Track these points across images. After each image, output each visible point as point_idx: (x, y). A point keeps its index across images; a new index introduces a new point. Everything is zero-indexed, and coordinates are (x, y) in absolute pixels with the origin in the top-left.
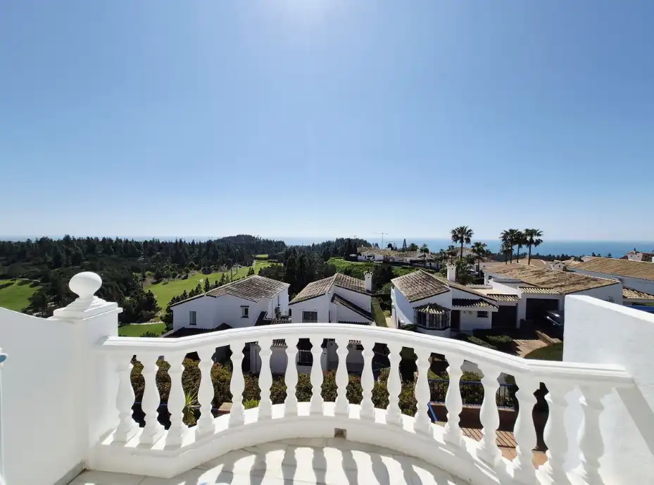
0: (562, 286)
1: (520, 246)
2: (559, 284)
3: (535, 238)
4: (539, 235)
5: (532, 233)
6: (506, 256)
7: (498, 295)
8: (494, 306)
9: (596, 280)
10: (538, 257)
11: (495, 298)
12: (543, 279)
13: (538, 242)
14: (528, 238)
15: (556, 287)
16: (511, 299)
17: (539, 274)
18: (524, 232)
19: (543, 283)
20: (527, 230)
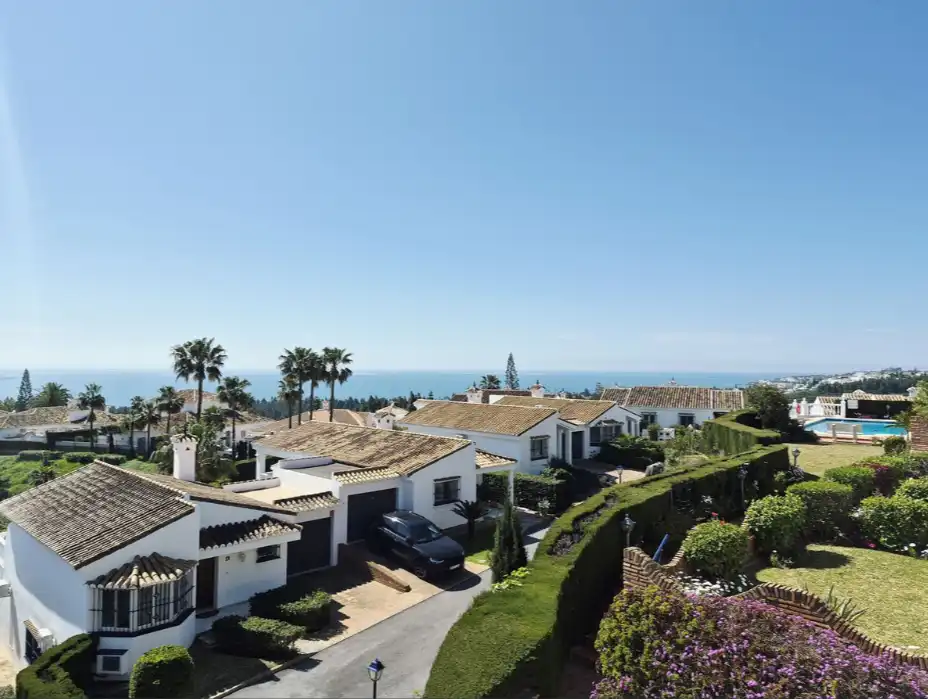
0: (401, 460)
1: (314, 384)
2: (396, 457)
3: (341, 367)
4: (346, 360)
5: (334, 355)
6: (291, 405)
7: (296, 499)
8: (292, 527)
9: (442, 442)
10: (352, 404)
11: (291, 507)
12: (369, 450)
13: (346, 373)
14: (329, 367)
15: (392, 462)
16: (320, 504)
17: (361, 439)
18: (320, 353)
19: (371, 459)
20: (327, 350)
